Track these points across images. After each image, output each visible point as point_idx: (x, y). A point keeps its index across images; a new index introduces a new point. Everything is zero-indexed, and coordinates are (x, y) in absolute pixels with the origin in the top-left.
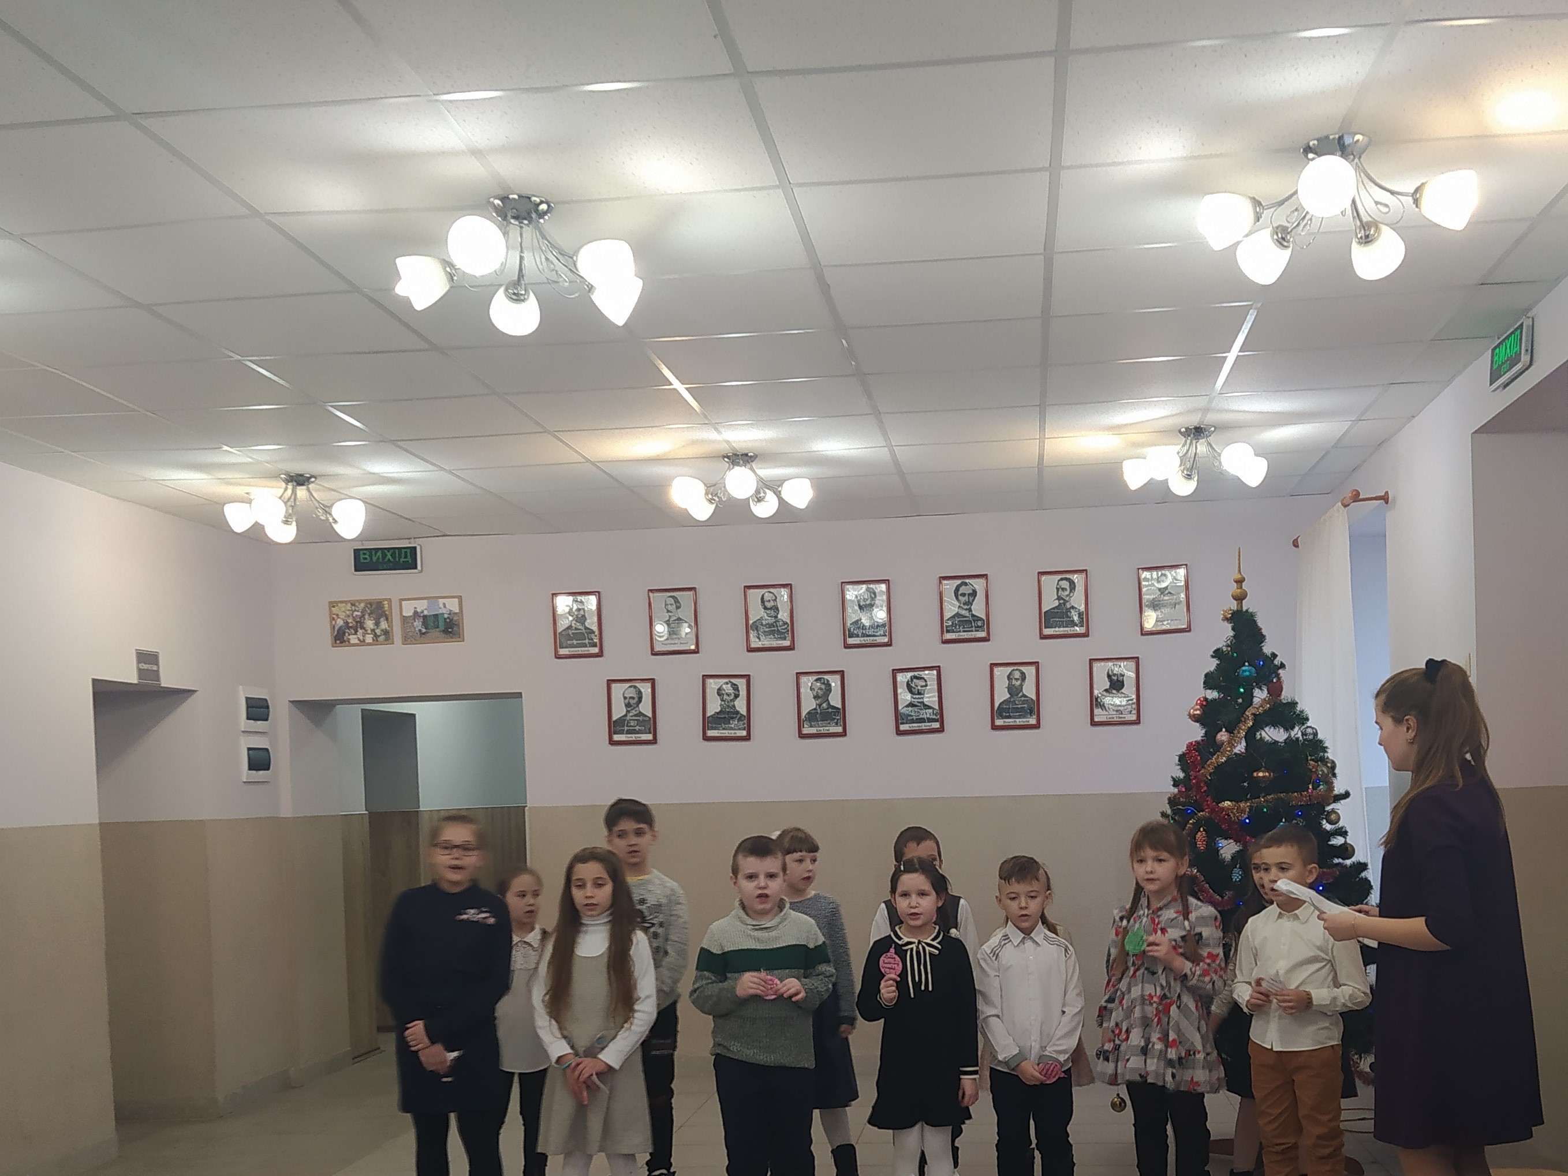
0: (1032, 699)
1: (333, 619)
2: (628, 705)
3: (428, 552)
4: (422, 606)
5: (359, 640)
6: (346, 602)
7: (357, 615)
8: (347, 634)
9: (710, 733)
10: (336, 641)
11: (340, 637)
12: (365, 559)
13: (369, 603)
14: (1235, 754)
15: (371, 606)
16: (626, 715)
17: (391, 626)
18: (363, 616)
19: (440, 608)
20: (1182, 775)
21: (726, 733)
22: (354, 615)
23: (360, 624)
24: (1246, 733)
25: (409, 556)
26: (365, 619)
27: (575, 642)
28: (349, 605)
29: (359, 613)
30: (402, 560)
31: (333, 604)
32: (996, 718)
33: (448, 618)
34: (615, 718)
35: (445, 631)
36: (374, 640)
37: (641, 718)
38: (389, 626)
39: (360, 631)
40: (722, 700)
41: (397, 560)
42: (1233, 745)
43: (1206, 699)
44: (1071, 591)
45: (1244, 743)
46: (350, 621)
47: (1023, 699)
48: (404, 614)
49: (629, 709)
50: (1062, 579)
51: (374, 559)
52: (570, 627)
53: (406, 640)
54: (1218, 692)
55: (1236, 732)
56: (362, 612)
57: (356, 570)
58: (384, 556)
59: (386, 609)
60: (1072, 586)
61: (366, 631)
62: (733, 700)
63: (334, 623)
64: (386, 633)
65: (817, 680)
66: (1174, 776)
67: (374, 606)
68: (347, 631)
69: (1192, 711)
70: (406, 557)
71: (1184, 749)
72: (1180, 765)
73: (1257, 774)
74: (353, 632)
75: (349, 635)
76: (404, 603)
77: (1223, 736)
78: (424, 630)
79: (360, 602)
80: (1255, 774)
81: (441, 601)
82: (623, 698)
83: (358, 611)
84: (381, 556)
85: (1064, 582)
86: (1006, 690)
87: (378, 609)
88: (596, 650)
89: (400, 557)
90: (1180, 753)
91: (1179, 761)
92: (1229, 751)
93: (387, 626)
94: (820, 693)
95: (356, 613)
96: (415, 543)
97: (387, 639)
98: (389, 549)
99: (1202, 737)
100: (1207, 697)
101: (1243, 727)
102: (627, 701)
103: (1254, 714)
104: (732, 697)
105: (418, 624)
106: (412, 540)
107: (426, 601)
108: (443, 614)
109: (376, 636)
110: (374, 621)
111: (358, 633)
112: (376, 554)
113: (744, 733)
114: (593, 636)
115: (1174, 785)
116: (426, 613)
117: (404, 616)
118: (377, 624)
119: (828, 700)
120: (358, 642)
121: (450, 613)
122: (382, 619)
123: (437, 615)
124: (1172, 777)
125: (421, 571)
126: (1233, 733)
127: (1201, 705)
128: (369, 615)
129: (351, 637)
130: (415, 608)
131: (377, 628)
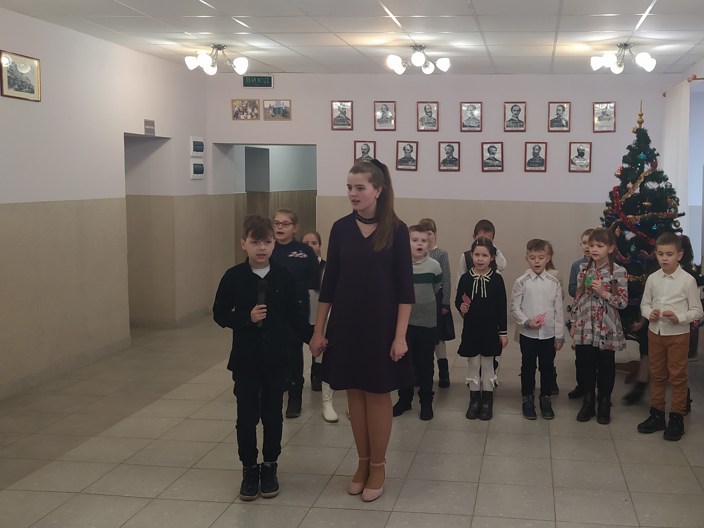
0: (543, 159)
1: (234, 107)
2: (363, 152)
3: (276, 79)
4: (273, 104)
5: (245, 117)
6: (239, 100)
7: (244, 106)
8: (239, 115)
9: (399, 167)
10: (234, 118)
11: (236, 116)
12: (248, 81)
13: (249, 101)
14: (635, 194)
15: (250, 102)
16: (362, 157)
17: (259, 111)
18: (247, 107)
19: (281, 105)
20: (610, 201)
21: (407, 167)
22: (243, 106)
23: (245, 110)
24: (641, 185)
25: (268, 81)
26: (247, 108)
27: (341, 123)
28: (241, 101)
29: (245, 105)
30: (265, 82)
31: (233, 101)
32: (527, 166)
33: (285, 109)
34: (357, 158)
35: (283, 116)
36: (251, 118)
37: (369, 159)
38: (258, 112)
39: (245, 113)
40: (405, 153)
41: (263, 82)
42: (634, 189)
43: (623, 168)
44: (563, 112)
45: (639, 189)
46: (241, 109)
47: (539, 158)
48: (265, 107)
49: (364, 154)
50: (559, 106)
51: (252, 81)
52: (339, 116)
53: (266, 118)
54: (628, 165)
55: (636, 184)
56: (246, 105)
57: (244, 86)
58: (257, 80)
59: (257, 104)
60: (564, 109)
61: (248, 113)
62: (410, 153)
63: (234, 109)
64: (257, 115)
65: (448, 146)
66: (607, 202)
67: (252, 103)
68: (240, 113)
69: (616, 173)
70: (267, 81)
71: (612, 190)
72: (610, 197)
73: (645, 203)
74: (242, 113)
75: (240, 115)
76: (265, 102)
77: (630, 185)
78: (274, 114)
79: (245, 100)
80: (643, 203)
82: (361, 149)
83: (245, 104)
84: (255, 81)
85: (560, 107)
86: (532, 154)
87: (253, 104)
88: (350, 127)
89: (264, 81)
90: (610, 191)
91: (610, 194)
92: (632, 192)
93: (257, 112)
94: (449, 151)
95: (244, 105)
96: (271, 75)
97: (257, 117)
98: (259, 77)
99: (620, 184)
100: (623, 166)
101: (639, 182)
102: (363, 151)
103: (645, 176)
104: (410, 151)
105: (271, 112)
106: (270, 74)
107: (275, 101)
108: (282, 108)
109: (252, 115)
110: (251, 109)
111: (244, 114)
112: (253, 79)
113: (414, 168)
114: (349, 121)
115: (606, 206)
116: (275, 107)
117: (265, 108)
118: (253, 110)
119: (452, 155)
120: (244, 118)
121: (286, 107)
122: (255, 109)
123: (280, 108)
124: (606, 202)
125: (273, 88)
126: (635, 184)
127: (621, 171)
128: (249, 107)
129: (241, 116)
130: (270, 104)
131: (253, 112)
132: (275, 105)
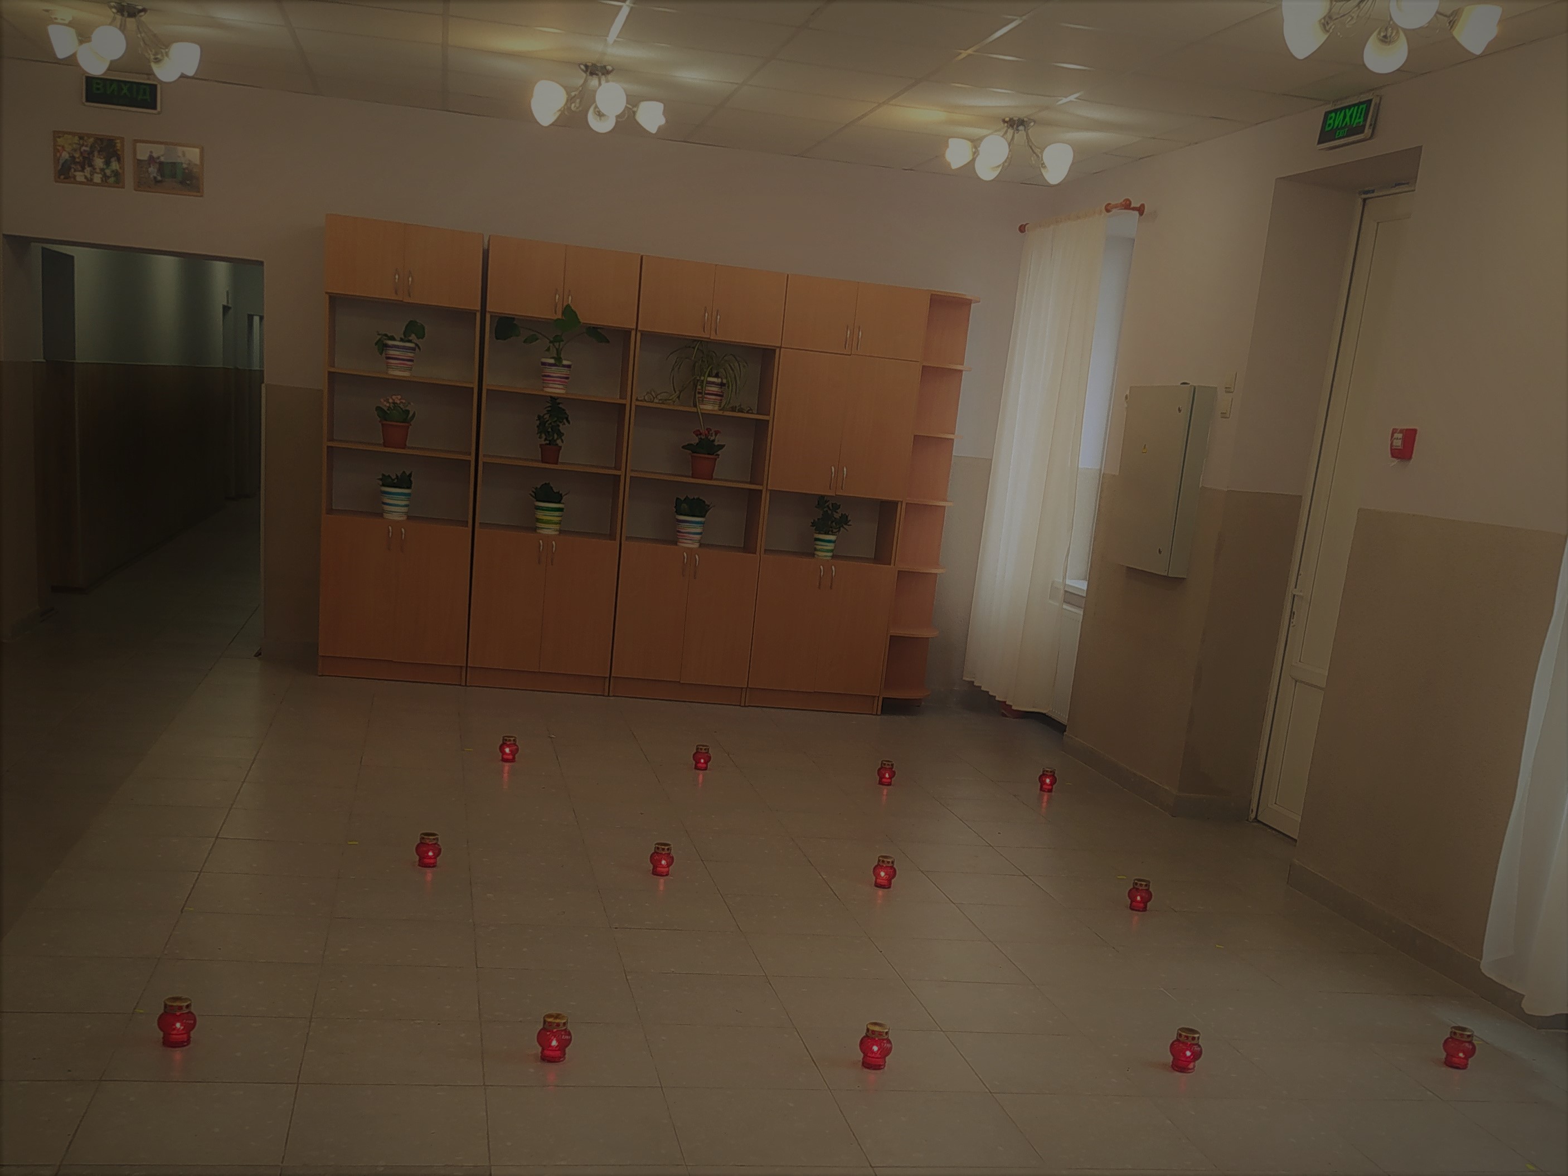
1: (58, 151)
3: (169, 93)
4: (159, 151)
5: (86, 178)
6: (72, 134)
7: (84, 151)
8: (72, 170)
10: (59, 177)
11: (64, 172)
12: (96, 90)
13: (99, 139)
15: (101, 142)
17: (122, 167)
18: (92, 152)
19: (179, 157)
22: (81, 150)
23: (87, 161)
25: (148, 94)
26: (93, 156)
28: (77, 138)
29: (87, 149)
30: (140, 96)
33: (187, 168)
35: (183, 183)
36: (102, 181)
38: (120, 168)
39: (88, 169)
41: (135, 96)
46: (76, 155)
48: (139, 157)
51: (107, 92)
56: (90, 148)
57: (85, 101)
58: (118, 89)
59: (118, 148)
61: (94, 169)
63: (58, 154)
64: (116, 174)
67: (104, 144)
68: (73, 166)
70: (144, 95)
74: (79, 167)
75: (75, 171)
76: (138, 144)
78: (159, 178)
79: (89, 136)
81: (180, 148)
83: (86, 146)
84: (113, 90)
87: (109, 148)
89: (138, 94)
93: (118, 168)
95: (84, 148)
96: (154, 80)
97: (118, 181)
98: (123, 83)
105: (153, 170)
106: (153, 76)
107: (163, 146)
108: (182, 163)
109: (105, 177)
110: (103, 160)
111: (85, 171)
112: (109, 86)
116: (162, 159)
117: (138, 160)
118: (108, 163)
121: (190, 163)
122: (113, 159)
123: (174, 163)
125: (159, 113)
128: (99, 152)
129: (77, 173)
130: (151, 152)
131: (107, 168)
132: (163, 156)
